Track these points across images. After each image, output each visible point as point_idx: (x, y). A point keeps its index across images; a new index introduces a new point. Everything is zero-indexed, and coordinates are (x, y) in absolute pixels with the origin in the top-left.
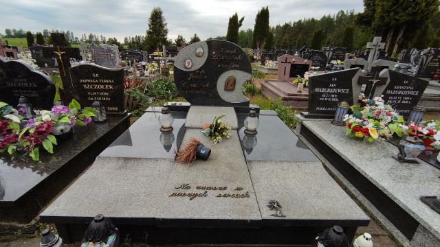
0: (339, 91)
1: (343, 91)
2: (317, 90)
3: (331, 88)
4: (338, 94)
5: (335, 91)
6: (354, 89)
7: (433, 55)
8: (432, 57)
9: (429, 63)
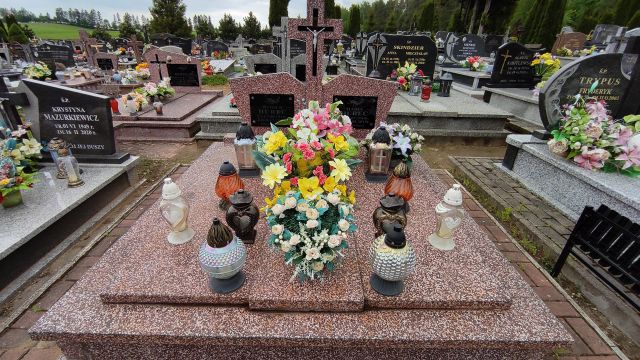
7: (384, 45)
8: (384, 48)
9: (381, 61)
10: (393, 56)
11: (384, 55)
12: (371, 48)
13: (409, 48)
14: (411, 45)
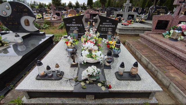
0: (78, 25)
1: (80, 25)
2: (67, 25)
3: (73, 24)
4: (77, 26)
5: (76, 25)
6: (84, 24)
7: (154, 9)
8: (154, 10)
9: (152, 13)
10: (156, 12)
11: (154, 12)
12: (150, 10)
13: (161, 10)
14: (161, 9)
